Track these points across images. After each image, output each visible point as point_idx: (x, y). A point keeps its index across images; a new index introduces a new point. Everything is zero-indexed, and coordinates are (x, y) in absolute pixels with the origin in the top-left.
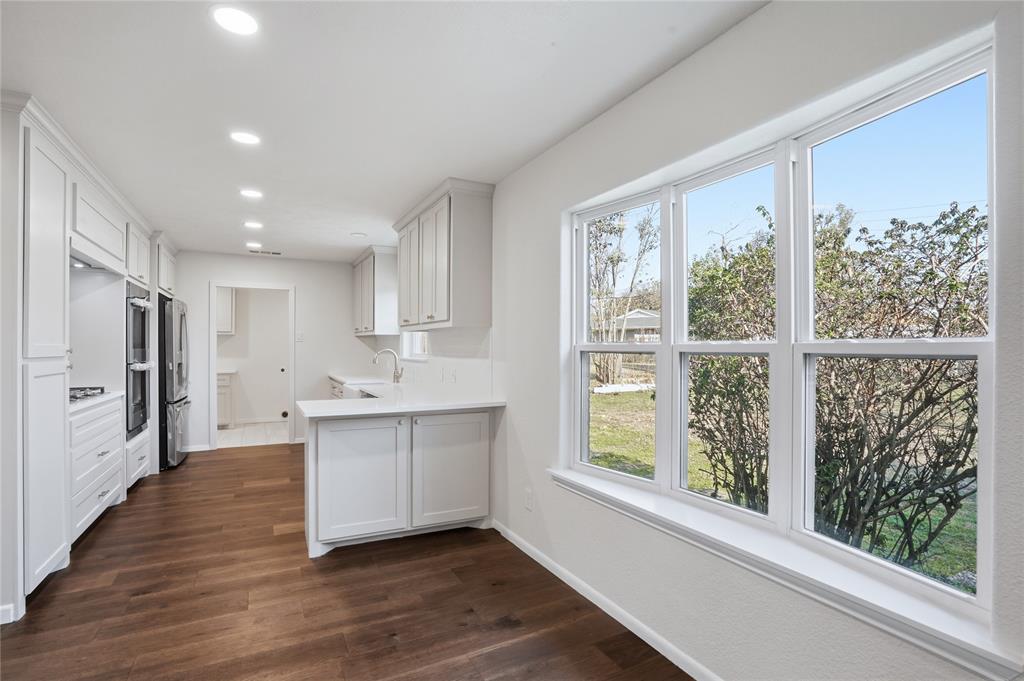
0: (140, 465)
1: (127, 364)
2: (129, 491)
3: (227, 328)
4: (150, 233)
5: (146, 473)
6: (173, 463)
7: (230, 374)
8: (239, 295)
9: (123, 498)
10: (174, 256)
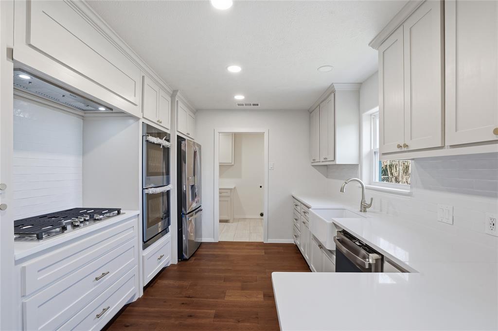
0: (159, 262)
1: (143, 189)
2: (145, 288)
3: (229, 160)
4: (171, 93)
5: (168, 263)
6: (186, 256)
7: (231, 189)
8: (237, 138)
9: (140, 294)
10: (194, 113)
